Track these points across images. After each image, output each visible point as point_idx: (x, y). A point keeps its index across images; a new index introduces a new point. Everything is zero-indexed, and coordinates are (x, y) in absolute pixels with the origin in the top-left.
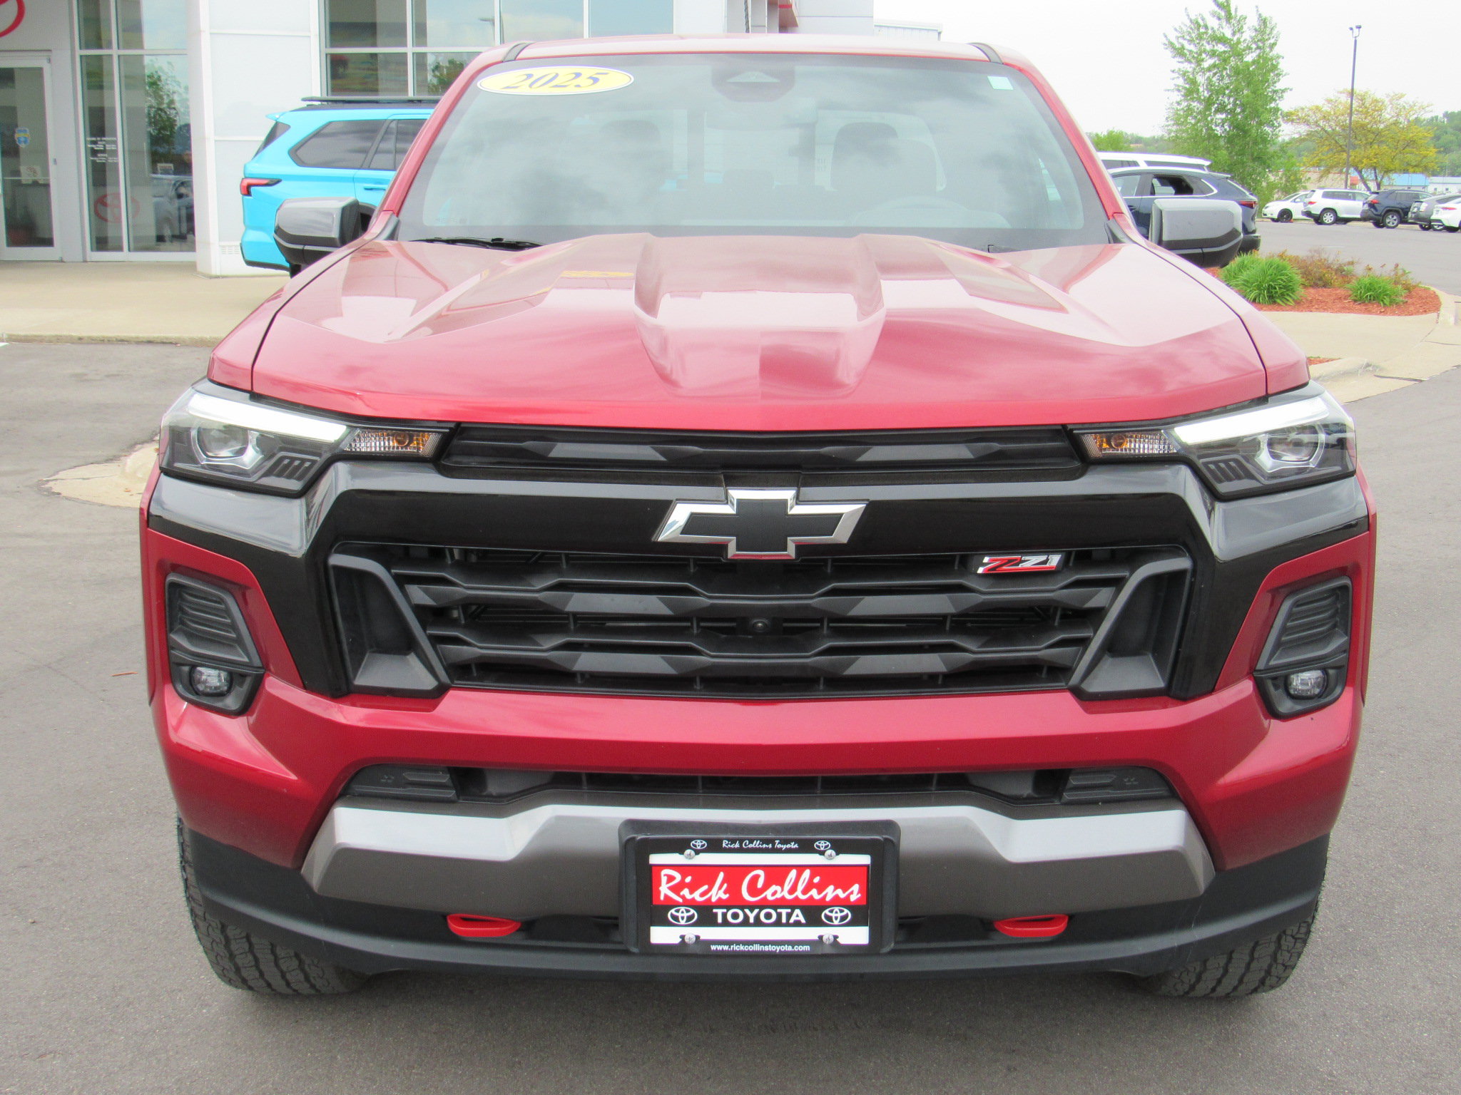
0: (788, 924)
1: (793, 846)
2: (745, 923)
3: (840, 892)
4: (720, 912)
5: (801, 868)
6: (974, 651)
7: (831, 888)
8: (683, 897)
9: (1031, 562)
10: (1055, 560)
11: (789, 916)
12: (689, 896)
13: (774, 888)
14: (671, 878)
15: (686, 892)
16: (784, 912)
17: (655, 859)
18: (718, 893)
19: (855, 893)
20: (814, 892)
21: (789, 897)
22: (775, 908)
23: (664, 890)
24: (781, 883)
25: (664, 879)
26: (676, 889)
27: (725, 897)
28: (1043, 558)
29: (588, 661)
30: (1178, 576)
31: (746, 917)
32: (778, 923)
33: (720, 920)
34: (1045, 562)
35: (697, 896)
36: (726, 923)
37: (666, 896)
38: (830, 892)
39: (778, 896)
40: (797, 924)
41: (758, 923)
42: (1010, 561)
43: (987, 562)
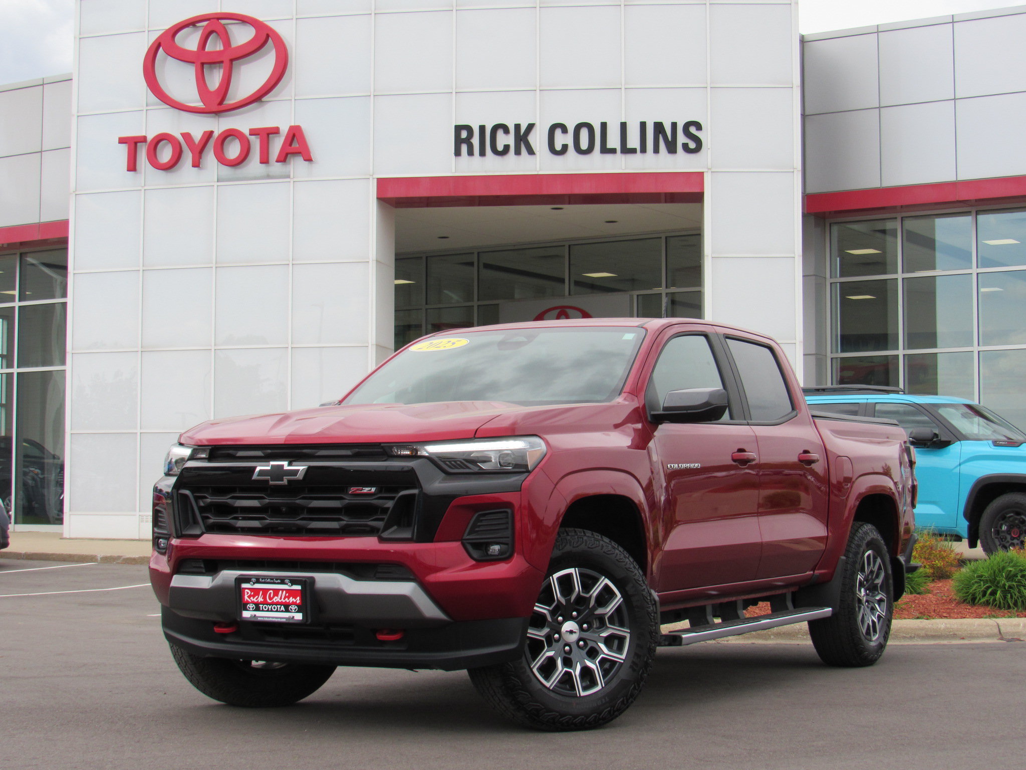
0: (280, 611)
1: (279, 581)
2: (268, 611)
3: (294, 599)
4: (261, 606)
5: (283, 590)
6: (346, 521)
7: (291, 598)
8: (251, 600)
9: (366, 490)
10: (373, 490)
11: (280, 608)
12: (253, 600)
13: (276, 597)
14: (248, 593)
15: (252, 598)
16: (279, 606)
17: (244, 586)
18: (260, 599)
19: (298, 600)
20: (287, 599)
21: (280, 601)
22: (276, 605)
23: (246, 597)
24: (277, 596)
25: (246, 593)
26: (249, 597)
27: (262, 600)
28: (370, 488)
29: (241, 524)
30: (413, 495)
31: (268, 608)
32: (277, 611)
33: (261, 609)
34: (371, 490)
35: (254, 600)
36: (263, 610)
37: (247, 600)
38: (292, 600)
39: (277, 600)
40: (282, 611)
41: (272, 611)
42: (358, 489)
43: (353, 490)
